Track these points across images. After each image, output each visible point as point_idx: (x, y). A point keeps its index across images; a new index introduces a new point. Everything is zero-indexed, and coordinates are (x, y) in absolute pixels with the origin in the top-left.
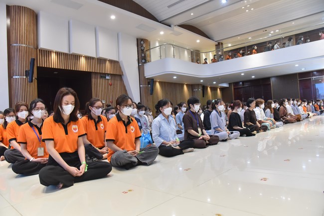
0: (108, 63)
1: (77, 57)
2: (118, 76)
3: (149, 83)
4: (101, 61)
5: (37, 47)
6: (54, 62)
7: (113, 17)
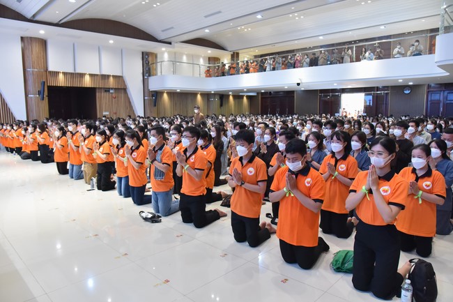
0: (111, 79)
1: (82, 75)
2: (122, 89)
3: (153, 96)
4: (105, 77)
5: (47, 70)
6: (61, 81)
7: (111, 42)
